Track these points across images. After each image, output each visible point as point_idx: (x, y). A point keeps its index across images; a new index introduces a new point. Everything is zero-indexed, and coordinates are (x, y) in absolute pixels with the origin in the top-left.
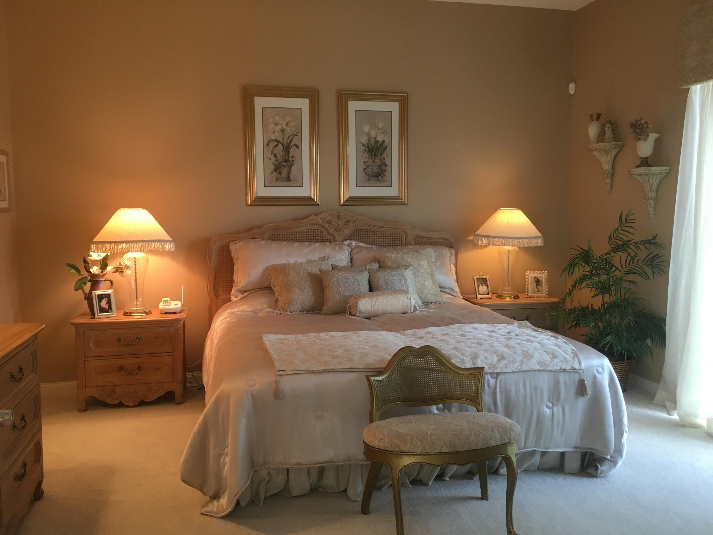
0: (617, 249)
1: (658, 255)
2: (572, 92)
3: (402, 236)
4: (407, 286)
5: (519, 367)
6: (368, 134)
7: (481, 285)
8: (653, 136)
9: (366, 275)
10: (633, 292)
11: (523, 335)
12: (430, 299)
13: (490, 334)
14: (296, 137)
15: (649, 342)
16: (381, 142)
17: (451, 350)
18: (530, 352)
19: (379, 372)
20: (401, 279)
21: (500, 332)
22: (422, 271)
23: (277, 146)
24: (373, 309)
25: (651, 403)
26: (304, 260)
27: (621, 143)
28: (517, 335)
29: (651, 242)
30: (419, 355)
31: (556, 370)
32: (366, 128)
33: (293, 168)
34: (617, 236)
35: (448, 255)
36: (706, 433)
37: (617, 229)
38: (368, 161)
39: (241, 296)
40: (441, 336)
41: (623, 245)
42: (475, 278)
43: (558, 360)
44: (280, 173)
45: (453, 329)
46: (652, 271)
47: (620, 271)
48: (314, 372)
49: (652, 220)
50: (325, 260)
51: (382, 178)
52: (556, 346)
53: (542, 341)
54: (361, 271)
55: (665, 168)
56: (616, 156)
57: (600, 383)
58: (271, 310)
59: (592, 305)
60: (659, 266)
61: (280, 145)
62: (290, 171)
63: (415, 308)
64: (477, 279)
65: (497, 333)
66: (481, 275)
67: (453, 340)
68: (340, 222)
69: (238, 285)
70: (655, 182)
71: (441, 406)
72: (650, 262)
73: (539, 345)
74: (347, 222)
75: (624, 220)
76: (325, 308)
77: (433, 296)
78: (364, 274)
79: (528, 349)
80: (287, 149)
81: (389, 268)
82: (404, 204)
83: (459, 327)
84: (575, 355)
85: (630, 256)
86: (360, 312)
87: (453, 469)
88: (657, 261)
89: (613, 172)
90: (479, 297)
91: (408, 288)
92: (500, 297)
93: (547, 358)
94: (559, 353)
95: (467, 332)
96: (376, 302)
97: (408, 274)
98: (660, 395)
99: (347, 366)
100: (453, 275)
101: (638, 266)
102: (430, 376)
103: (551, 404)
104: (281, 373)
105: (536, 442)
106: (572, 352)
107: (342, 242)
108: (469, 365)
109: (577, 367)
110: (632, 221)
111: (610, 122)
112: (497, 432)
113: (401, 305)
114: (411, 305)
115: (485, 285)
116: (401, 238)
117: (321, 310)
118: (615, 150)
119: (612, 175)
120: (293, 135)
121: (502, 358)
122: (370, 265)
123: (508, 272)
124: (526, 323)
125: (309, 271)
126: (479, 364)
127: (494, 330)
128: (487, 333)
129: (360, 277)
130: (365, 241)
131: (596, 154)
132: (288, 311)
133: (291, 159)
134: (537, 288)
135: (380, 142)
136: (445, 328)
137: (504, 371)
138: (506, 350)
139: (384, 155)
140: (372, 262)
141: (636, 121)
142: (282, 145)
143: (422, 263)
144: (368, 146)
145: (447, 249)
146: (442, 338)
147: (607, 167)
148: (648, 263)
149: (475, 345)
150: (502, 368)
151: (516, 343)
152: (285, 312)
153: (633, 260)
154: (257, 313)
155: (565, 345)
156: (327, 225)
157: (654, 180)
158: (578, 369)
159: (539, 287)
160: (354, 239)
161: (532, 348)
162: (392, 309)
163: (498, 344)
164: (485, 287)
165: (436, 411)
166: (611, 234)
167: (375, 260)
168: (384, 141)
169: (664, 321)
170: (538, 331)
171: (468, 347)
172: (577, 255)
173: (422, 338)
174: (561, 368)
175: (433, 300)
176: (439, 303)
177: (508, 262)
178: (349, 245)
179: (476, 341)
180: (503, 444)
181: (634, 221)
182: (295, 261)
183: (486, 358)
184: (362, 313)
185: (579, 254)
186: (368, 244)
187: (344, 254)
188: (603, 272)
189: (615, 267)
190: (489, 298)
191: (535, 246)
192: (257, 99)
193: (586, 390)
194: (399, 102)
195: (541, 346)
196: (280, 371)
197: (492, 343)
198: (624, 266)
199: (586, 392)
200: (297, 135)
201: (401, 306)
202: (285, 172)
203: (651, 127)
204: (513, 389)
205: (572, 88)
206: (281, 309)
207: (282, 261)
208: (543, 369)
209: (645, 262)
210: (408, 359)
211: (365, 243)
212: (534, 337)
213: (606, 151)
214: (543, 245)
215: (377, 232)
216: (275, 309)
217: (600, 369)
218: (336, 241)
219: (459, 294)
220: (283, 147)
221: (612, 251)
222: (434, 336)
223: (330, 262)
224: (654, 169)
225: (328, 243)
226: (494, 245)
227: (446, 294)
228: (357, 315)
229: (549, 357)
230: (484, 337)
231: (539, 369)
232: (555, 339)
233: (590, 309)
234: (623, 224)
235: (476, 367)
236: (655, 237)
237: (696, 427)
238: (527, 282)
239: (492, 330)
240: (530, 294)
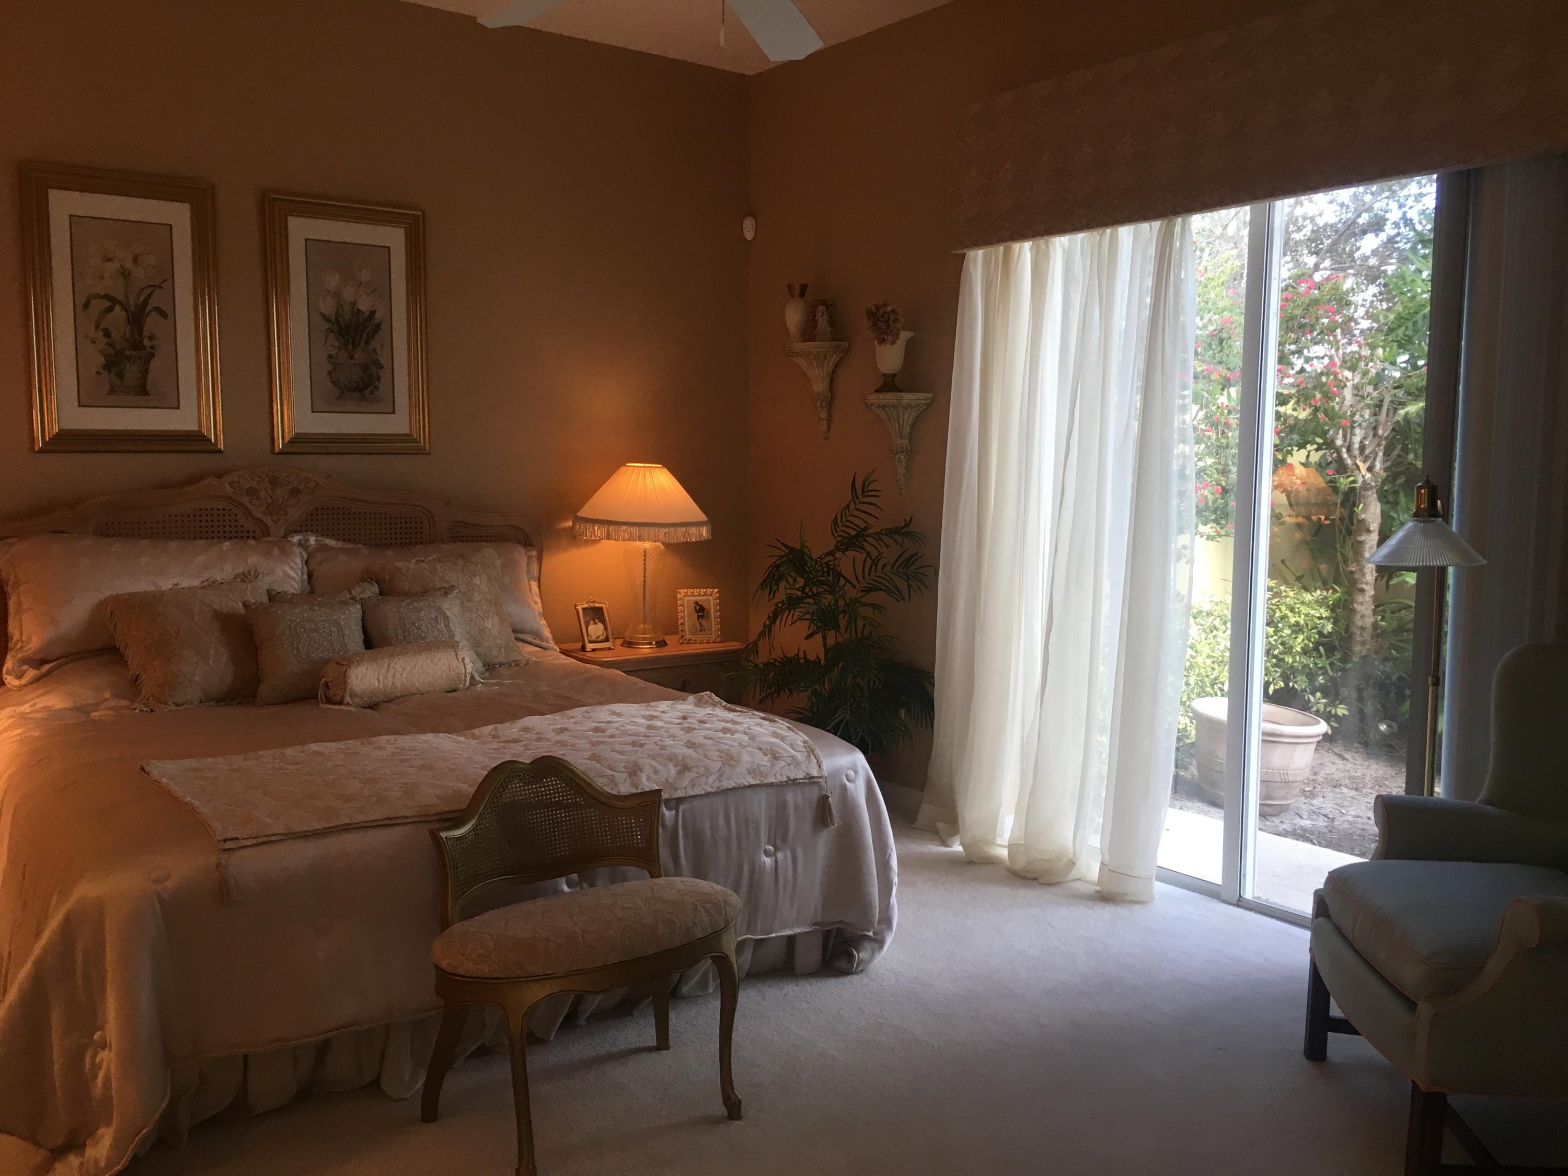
0: (848, 543)
1: (916, 554)
2: (749, 235)
3: (421, 523)
4: (449, 631)
5: (717, 784)
6: (337, 295)
7: (592, 622)
8: (905, 335)
9: (355, 611)
10: (877, 625)
11: (713, 721)
12: (497, 657)
13: (648, 722)
14: (158, 290)
15: (903, 713)
16: (367, 314)
17: (585, 761)
18: (733, 751)
19: (455, 820)
20: (436, 617)
21: (665, 716)
22: (477, 597)
23: (110, 310)
24: (381, 687)
25: (912, 828)
26: (196, 583)
27: (846, 344)
28: (701, 722)
29: (903, 531)
30: (532, 777)
31: (780, 782)
32: (332, 281)
33: (154, 364)
34: (848, 521)
35: (524, 561)
36: (1008, 871)
37: (848, 506)
38: (337, 354)
39: (31, 673)
40: (554, 734)
41: (856, 536)
42: (579, 608)
43: (783, 764)
44: (121, 376)
45: (573, 717)
46: (906, 583)
47: (855, 587)
48: (305, 836)
49: (903, 491)
50: (251, 581)
51: (372, 393)
52: (776, 738)
53: (749, 729)
54: (344, 603)
55: (923, 395)
56: (837, 365)
57: (853, 798)
58: (125, 703)
59: (805, 652)
60: (920, 575)
61: (118, 308)
62: (146, 371)
63: (472, 677)
64: (584, 609)
65: (661, 720)
66: (591, 602)
67: (582, 742)
68: (279, 491)
69: (22, 648)
70: (908, 417)
71: (575, 876)
72: (903, 568)
73: (746, 738)
74: (295, 492)
75: (859, 492)
76: (263, 690)
77: (503, 650)
78: (351, 609)
79: (727, 747)
80: (137, 318)
81: (407, 594)
82: (421, 452)
83: (584, 712)
84: (811, 752)
85: (871, 558)
86: (353, 695)
87: (595, 1002)
88: (916, 566)
89: (831, 397)
90: (590, 646)
91: (452, 636)
92: (629, 644)
93: (765, 761)
94: (783, 749)
95: (603, 722)
96: (387, 672)
97: (451, 607)
98: (927, 811)
99: (377, 814)
100: (536, 603)
101: (884, 576)
102: (557, 818)
103: (771, 848)
104: (228, 845)
105: (749, 924)
106: (804, 747)
107: (284, 537)
108: (625, 788)
109: (815, 773)
110: (873, 493)
111: (824, 303)
112: (703, 911)
113: (444, 674)
114: (466, 672)
115: (600, 621)
116: (421, 528)
117: (255, 696)
118: (835, 356)
119: (830, 403)
120: (152, 286)
121: (684, 768)
122: (360, 589)
123: (644, 594)
124: (710, 697)
125: (215, 607)
126: (647, 784)
127: (655, 714)
128: (643, 721)
129: (343, 617)
130: (338, 535)
131: (800, 361)
132: (170, 703)
133: (147, 343)
134: (700, 624)
135: (364, 312)
136: (557, 717)
137: (692, 793)
138: (691, 752)
139: (375, 344)
140: (363, 581)
141: (877, 307)
142: (125, 308)
143: (477, 581)
144: (337, 321)
145: (522, 550)
146: (558, 738)
147: (820, 387)
148: (900, 569)
149: (630, 748)
150: (685, 788)
151: (706, 738)
152: (163, 706)
153: (876, 565)
154: (89, 713)
155: (790, 734)
156: (245, 500)
157: (906, 418)
158: (816, 777)
159: (704, 622)
160: (312, 531)
161: (736, 744)
162: (424, 683)
163: (672, 742)
164: (600, 626)
165: (566, 888)
166: (836, 517)
167: (367, 577)
168: (373, 313)
169: (930, 677)
170: (735, 711)
171: (617, 752)
172: (781, 557)
173: (515, 741)
174: (788, 777)
175: (501, 659)
176: (516, 665)
177: (643, 575)
178: (300, 544)
179: (630, 739)
180: (716, 932)
181: (878, 493)
182: (174, 585)
183: (656, 772)
184: (356, 696)
185: (784, 556)
186: (344, 540)
187: (293, 565)
188: (826, 590)
189: (844, 577)
190: (610, 649)
191: (698, 540)
192: (55, 196)
193: (831, 815)
194: (406, 228)
195: (750, 739)
196: (225, 841)
197: (661, 740)
198: (860, 578)
199: (831, 819)
200: (162, 288)
201: (444, 677)
202: (132, 371)
203: (902, 319)
204: (707, 826)
205: (749, 229)
206: (151, 699)
207: (141, 585)
208: (758, 782)
209: (894, 569)
210: (512, 788)
211: (339, 540)
212: (733, 722)
213: (819, 357)
214: (710, 538)
215: (365, 514)
216: (133, 702)
217: (852, 773)
218: (269, 535)
219: (552, 644)
220: (126, 311)
221: (837, 549)
222: (542, 736)
223: (265, 583)
224: (908, 398)
225: (253, 542)
226: (618, 540)
227: (526, 645)
228: (345, 702)
229: (766, 758)
230: (642, 730)
231: (753, 783)
232: (772, 724)
233: (802, 661)
234: (858, 499)
235: (640, 791)
236: (909, 524)
237: (991, 862)
238: (681, 612)
239: (650, 716)
240: (687, 636)
